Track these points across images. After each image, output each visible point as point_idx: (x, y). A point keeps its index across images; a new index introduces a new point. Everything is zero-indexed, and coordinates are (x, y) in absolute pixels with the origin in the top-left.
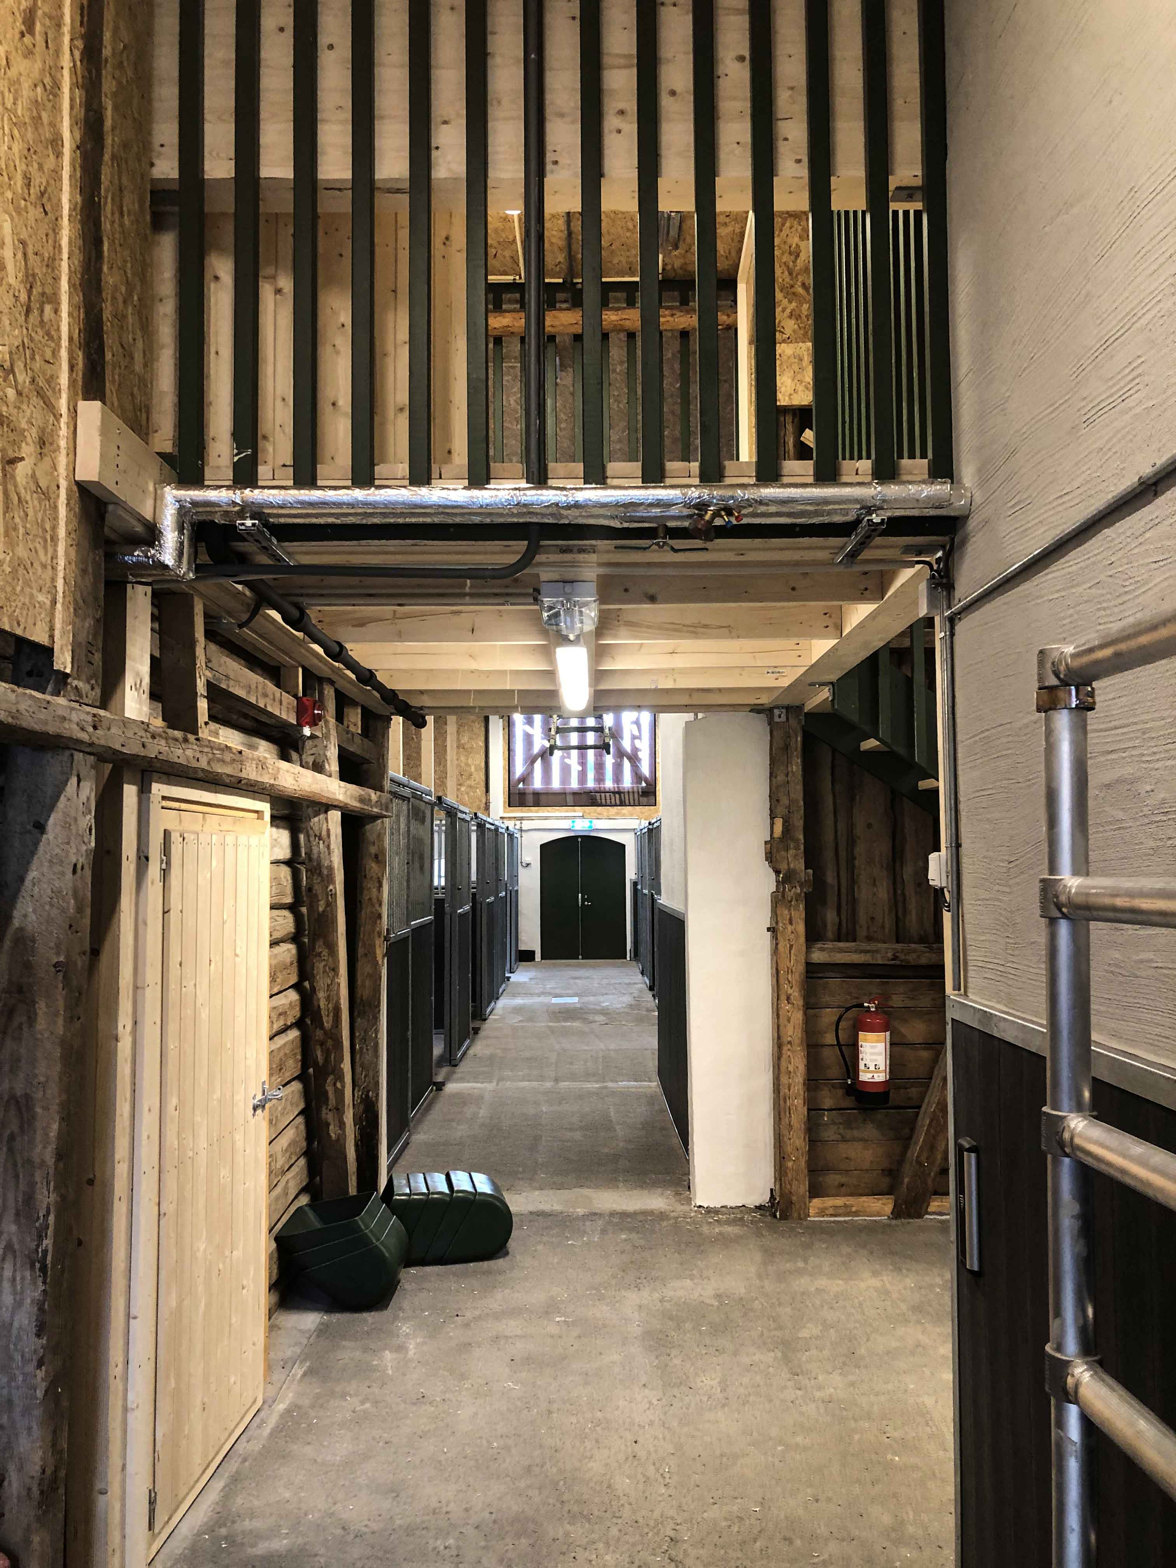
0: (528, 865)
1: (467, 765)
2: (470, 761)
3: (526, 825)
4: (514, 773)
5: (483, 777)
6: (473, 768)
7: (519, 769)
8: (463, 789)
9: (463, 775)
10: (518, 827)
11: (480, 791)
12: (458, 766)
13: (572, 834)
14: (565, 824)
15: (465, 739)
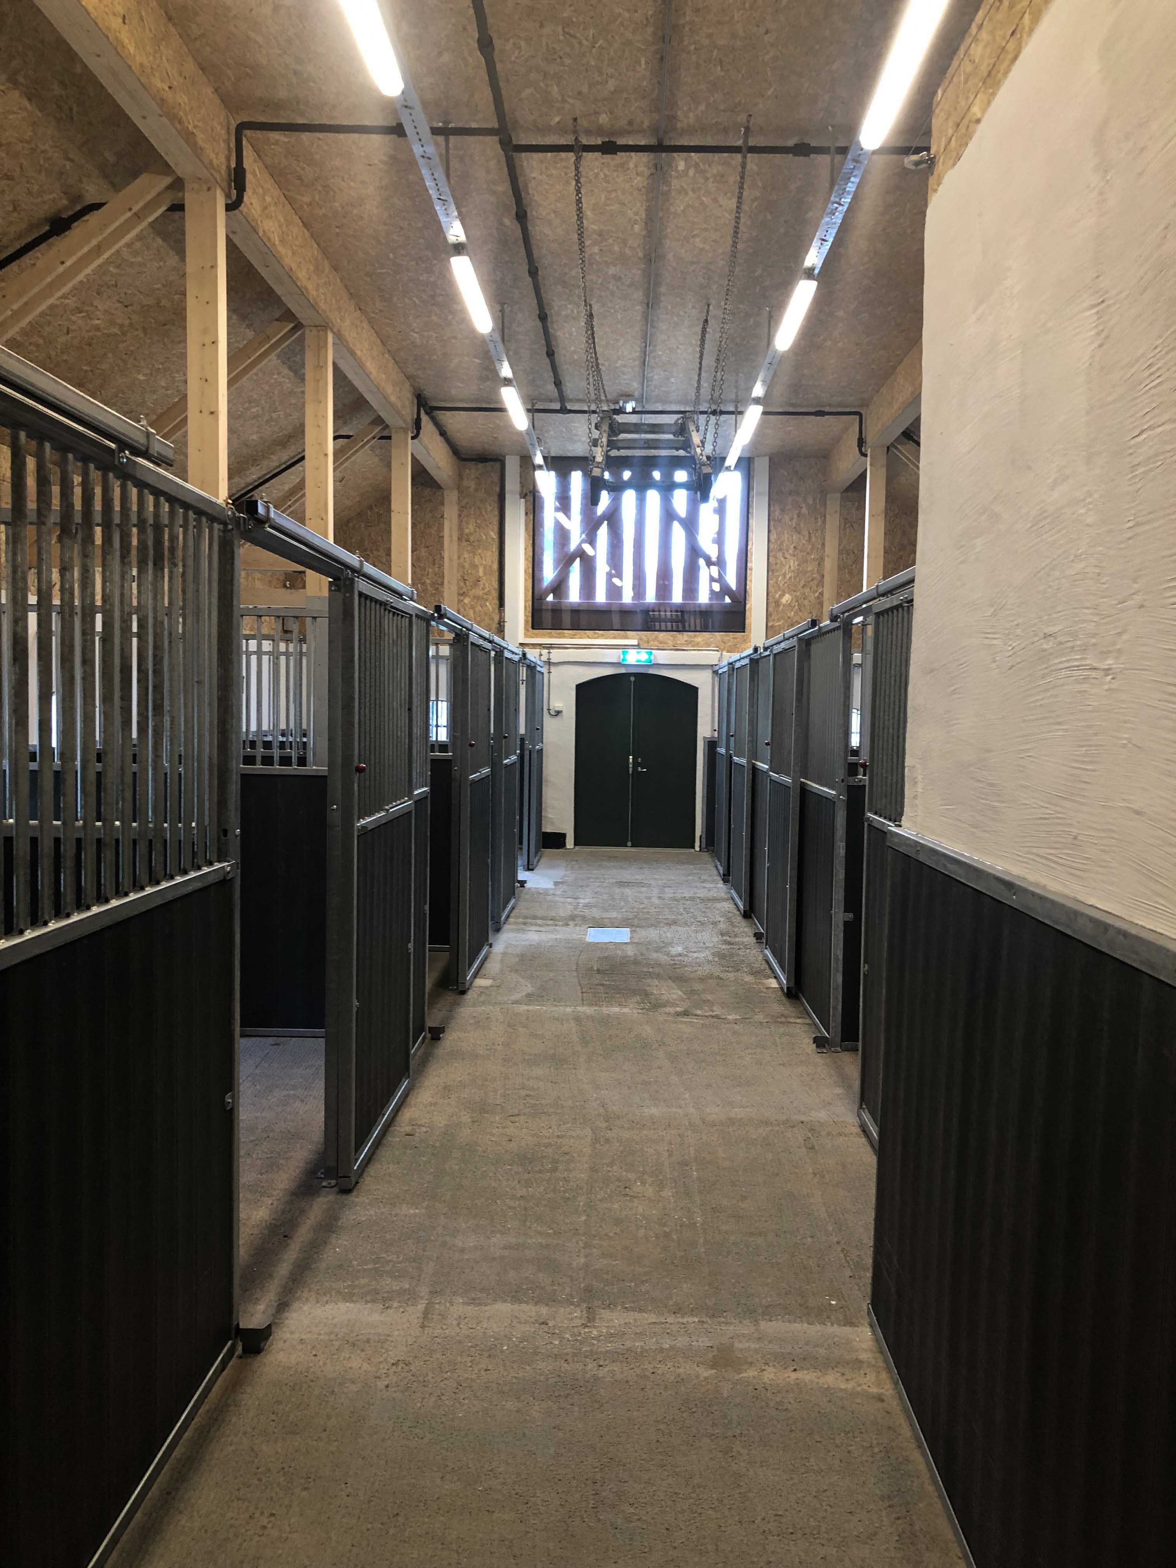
0: (558, 713)
1: (475, 567)
2: (477, 560)
3: (557, 655)
4: (541, 580)
5: (496, 585)
6: (481, 570)
7: (549, 574)
8: (466, 601)
9: (468, 581)
10: (544, 658)
11: (491, 605)
12: (461, 566)
13: (623, 671)
14: (612, 656)
15: (470, 528)
